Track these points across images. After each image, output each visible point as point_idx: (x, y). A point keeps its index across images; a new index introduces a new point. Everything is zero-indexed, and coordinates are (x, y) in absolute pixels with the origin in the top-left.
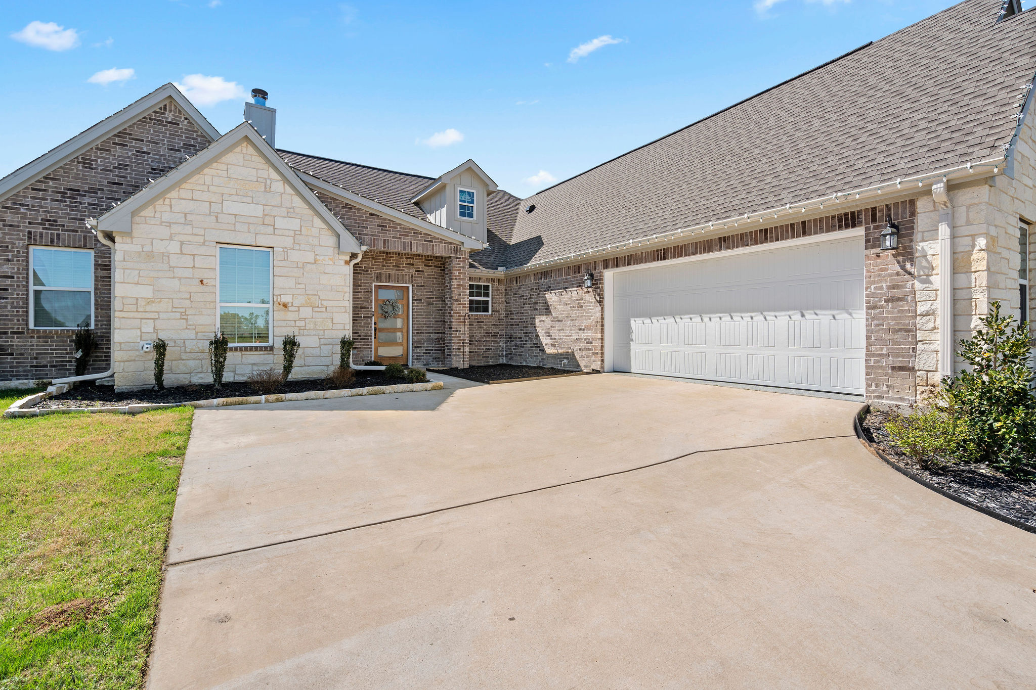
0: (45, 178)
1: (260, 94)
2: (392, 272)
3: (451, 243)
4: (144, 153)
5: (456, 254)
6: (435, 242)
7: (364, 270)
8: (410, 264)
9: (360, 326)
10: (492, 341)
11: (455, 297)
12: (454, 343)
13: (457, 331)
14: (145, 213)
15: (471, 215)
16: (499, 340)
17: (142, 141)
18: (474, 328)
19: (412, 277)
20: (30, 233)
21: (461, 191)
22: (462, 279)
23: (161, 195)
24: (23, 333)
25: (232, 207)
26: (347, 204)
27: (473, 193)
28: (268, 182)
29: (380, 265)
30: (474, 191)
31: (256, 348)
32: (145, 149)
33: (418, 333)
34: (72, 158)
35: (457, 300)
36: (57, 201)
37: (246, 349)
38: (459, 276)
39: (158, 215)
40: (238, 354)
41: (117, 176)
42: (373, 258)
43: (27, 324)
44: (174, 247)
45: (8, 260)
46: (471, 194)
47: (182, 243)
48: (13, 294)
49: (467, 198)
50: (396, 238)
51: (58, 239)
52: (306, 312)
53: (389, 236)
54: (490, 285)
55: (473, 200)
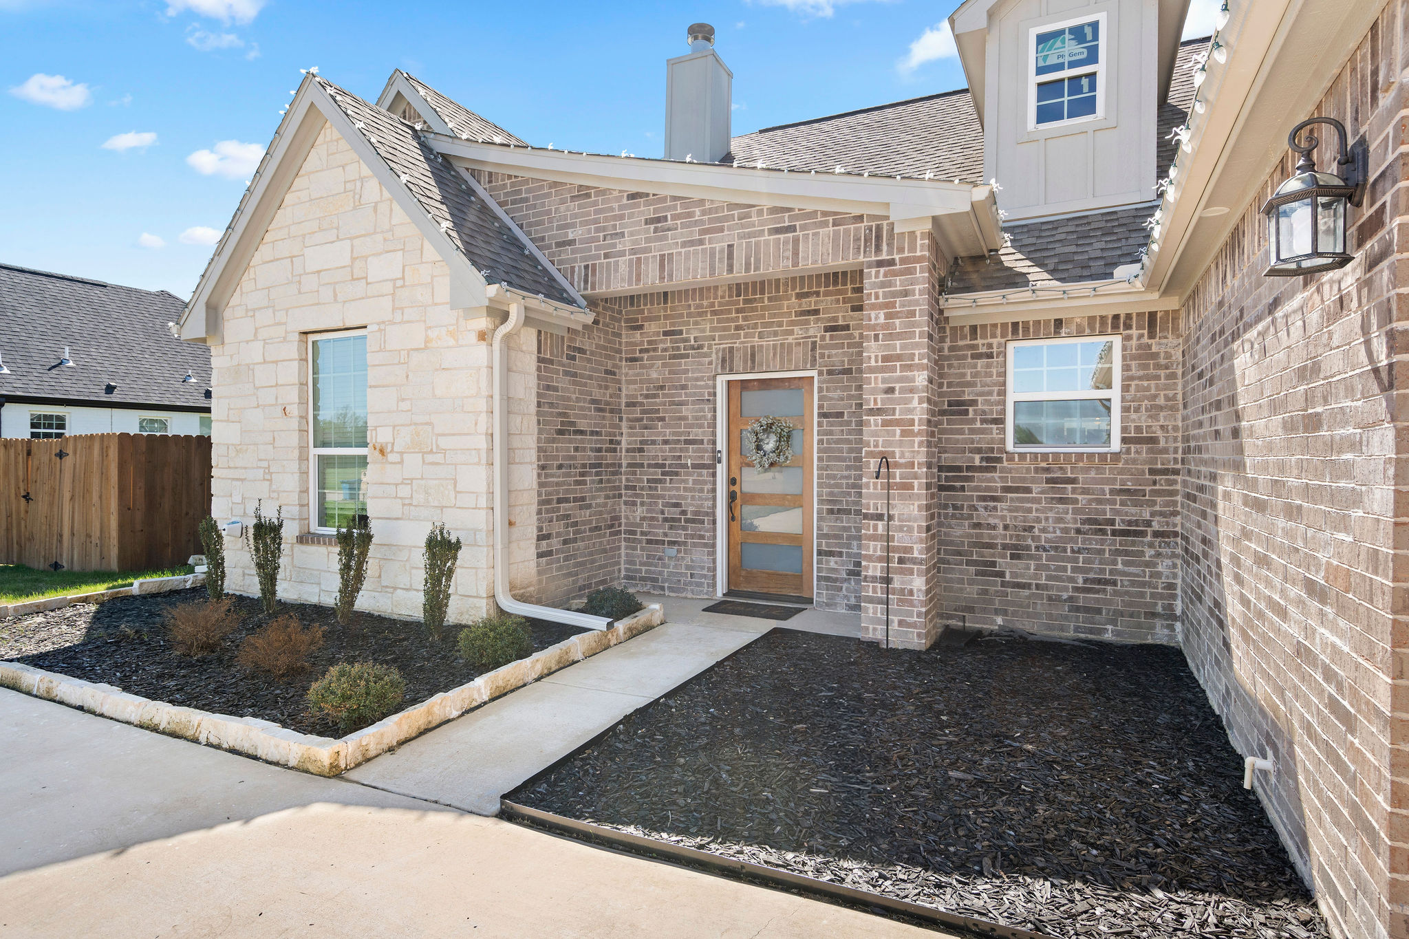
3: (860, 218)
5: (878, 249)
6: (803, 228)
7: (693, 348)
8: (809, 313)
9: (685, 489)
10: (1117, 552)
11: (873, 399)
13: (879, 517)
15: (1084, 107)
16: (1149, 552)
18: (1038, 501)
19: (814, 349)
21: (1042, 39)
22: (900, 336)
25: (315, 259)
28: (359, 185)
30: (1100, 17)
33: (831, 512)
38: (885, 327)
40: (323, 550)
42: (714, 313)
44: (258, 352)
47: (265, 343)
49: (1072, 49)
54: (1117, 341)
55: (1094, 49)
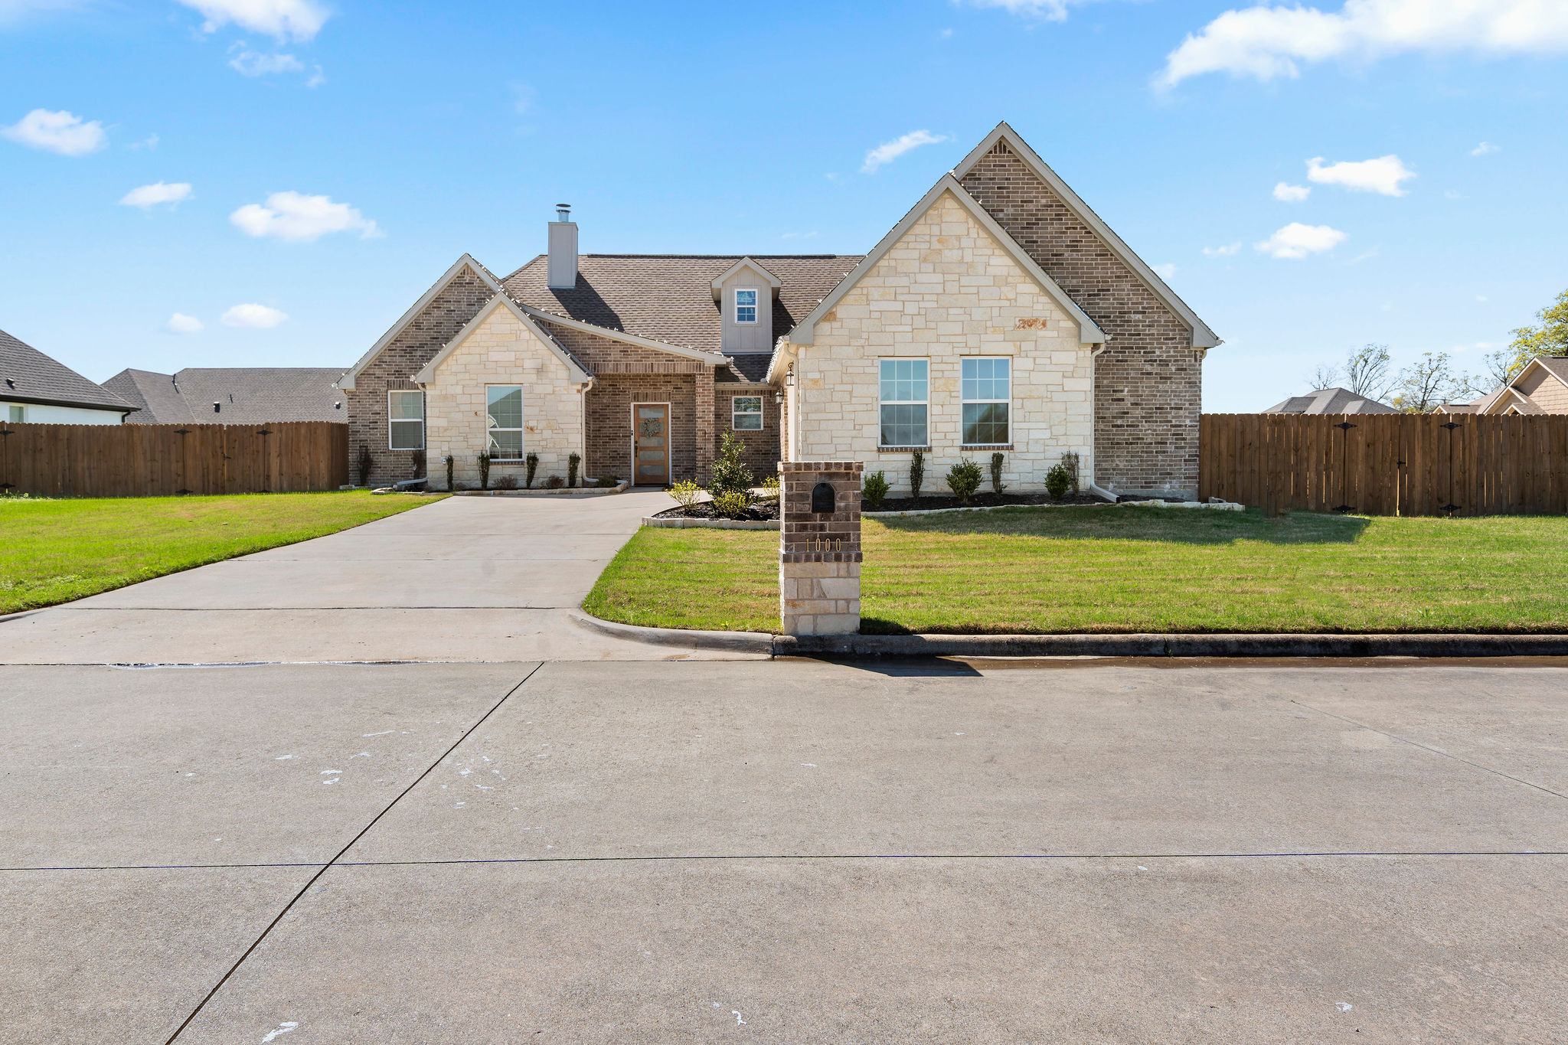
0: (395, 341)
1: (564, 208)
2: (649, 391)
3: (694, 360)
4: (452, 311)
5: (700, 371)
6: (677, 361)
7: (621, 391)
8: (668, 382)
9: (619, 445)
10: (763, 460)
11: (699, 414)
12: (699, 461)
13: (702, 449)
14: (443, 367)
15: (752, 318)
16: (771, 459)
17: (450, 302)
19: (669, 395)
20: (388, 381)
21: (739, 293)
22: (706, 394)
23: (450, 354)
24: (385, 452)
25: (494, 356)
26: (592, 335)
27: (754, 292)
28: (518, 332)
29: (636, 385)
30: (756, 290)
31: (512, 463)
32: (452, 308)
33: (676, 451)
34: (409, 323)
35: (701, 418)
36: (402, 356)
37: (505, 462)
38: (702, 392)
39: (449, 368)
40: (500, 467)
41: (435, 332)
42: (631, 379)
43: (388, 446)
44: (459, 390)
45: (377, 402)
46: (751, 295)
47: (464, 386)
48: (380, 425)
49: (747, 299)
50: (638, 361)
51: (403, 384)
52: (547, 434)
53: (631, 360)
54: (762, 397)
55: (754, 300)
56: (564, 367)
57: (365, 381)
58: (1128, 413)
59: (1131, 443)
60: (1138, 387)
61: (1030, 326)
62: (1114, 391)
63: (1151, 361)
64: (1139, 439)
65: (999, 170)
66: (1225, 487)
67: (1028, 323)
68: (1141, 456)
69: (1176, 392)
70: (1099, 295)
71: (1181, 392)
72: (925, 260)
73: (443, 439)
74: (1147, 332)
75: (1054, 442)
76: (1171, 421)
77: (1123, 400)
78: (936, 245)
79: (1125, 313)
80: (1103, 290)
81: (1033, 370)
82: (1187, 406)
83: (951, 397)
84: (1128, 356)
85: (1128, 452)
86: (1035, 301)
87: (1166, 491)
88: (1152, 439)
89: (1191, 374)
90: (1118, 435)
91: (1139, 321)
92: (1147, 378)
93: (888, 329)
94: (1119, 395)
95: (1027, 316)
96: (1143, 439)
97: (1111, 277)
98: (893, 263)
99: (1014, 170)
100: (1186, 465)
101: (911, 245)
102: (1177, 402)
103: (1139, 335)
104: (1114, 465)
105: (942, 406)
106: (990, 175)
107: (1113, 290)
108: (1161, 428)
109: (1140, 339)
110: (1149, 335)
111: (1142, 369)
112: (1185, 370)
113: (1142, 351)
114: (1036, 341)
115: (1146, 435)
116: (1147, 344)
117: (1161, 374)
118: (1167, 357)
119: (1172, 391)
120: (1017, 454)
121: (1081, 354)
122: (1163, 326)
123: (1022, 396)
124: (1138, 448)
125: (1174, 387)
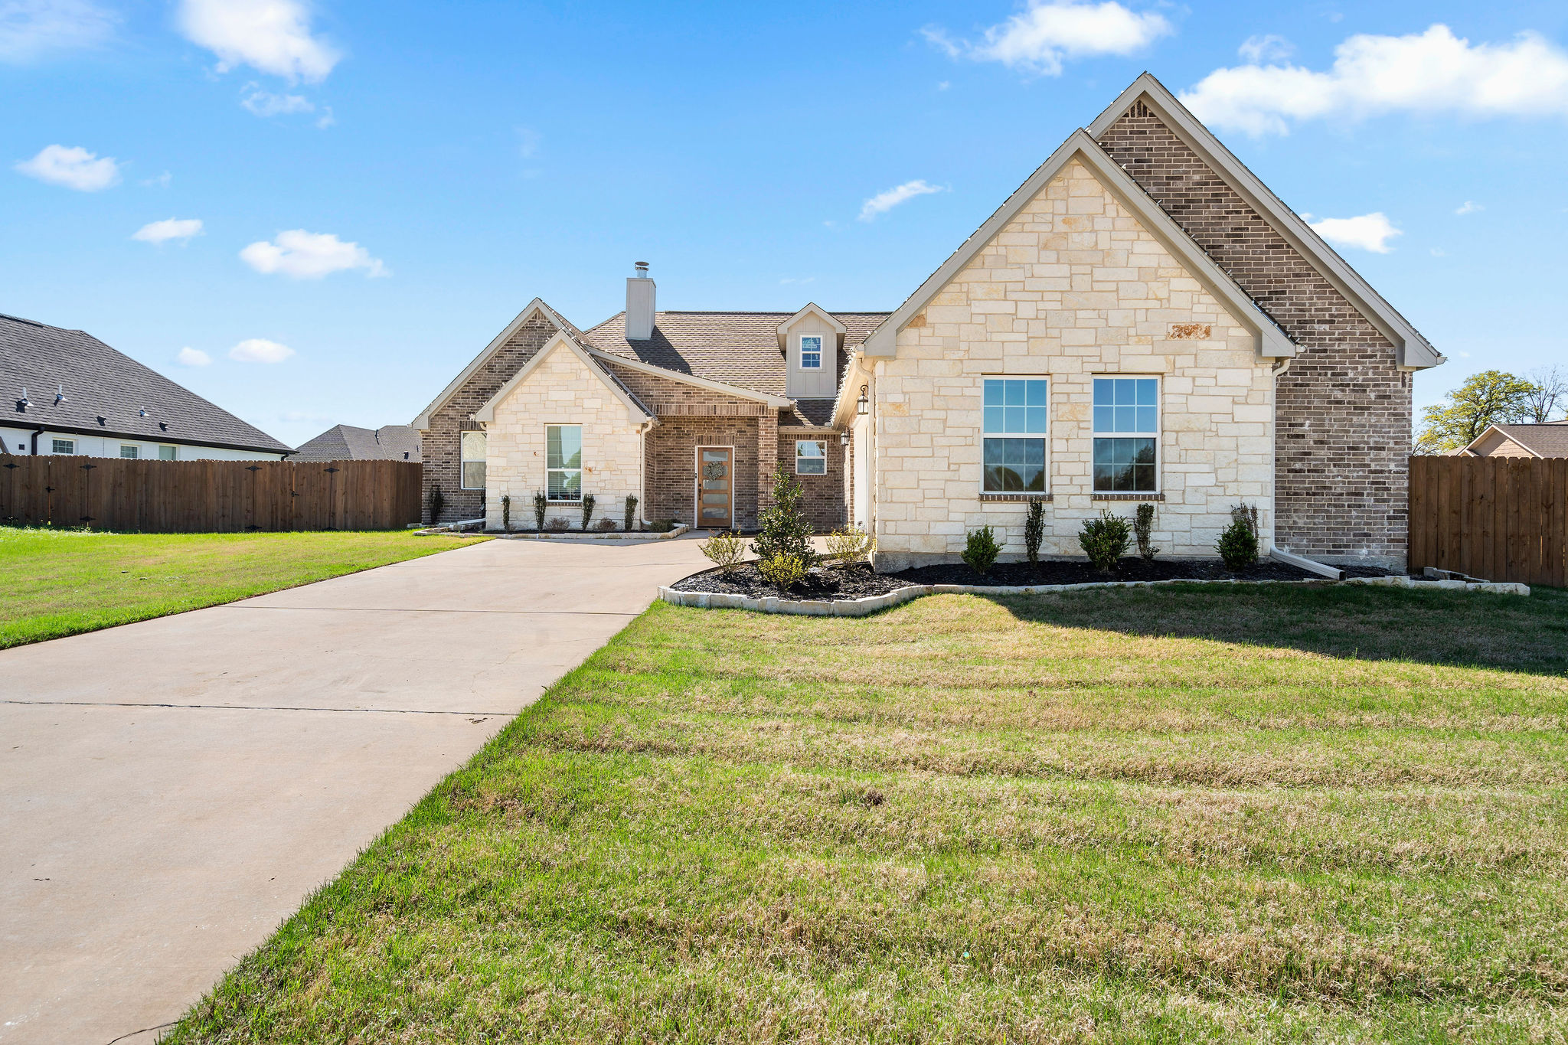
0: (467, 383)
1: (642, 265)
2: (713, 435)
3: (757, 403)
4: (523, 354)
5: (763, 413)
6: (740, 403)
7: (686, 434)
8: (732, 425)
9: (683, 488)
10: (826, 504)
11: (761, 458)
12: (760, 505)
13: (763, 493)
14: (504, 406)
15: (816, 364)
16: (834, 504)
17: (523, 345)
18: (805, 489)
19: (733, 438)
20: (461, 422)
21: (804, 339)
22: (769, 438)
23: (511, 392)
24: (457, 492)
25: (554, 396)
26: (655, 377)
27: (819, 339)
28: (578, 371)
29: (700, 428)
30: (821, 337)
31: (569, 504)
32: (524, 352)
33: (739, 495)
34: (481, 366)
35: (764, 461)
36: (474, 398)
37: (563, 504)
38: (765, 435)
39: (509, 407)
40: (558, 508)
42: (694, 422)
43: (460, 486)
44: (518, 429)
45: (451, 442)
46: (816, 341)
47: (523, 425)
48: (452, 466)
49: (812, 345)
50: (701, 403)
52: (606, 475)
53: (693, 402)
54: (826, 442)
55: (819, 347)
56: (623, 408)
57: (439, 422)
58: (1309, 454)
59: (1314, 494)
60: (1324, 420)
61: (1189, 334)
62: (1290, 425)
63: (1342, 385)
64: (1325, 488)
65: (1137, 138)
66: (1446, 554)
67: (1185, 331)
68: (1327, 511)
69: (1376, 426)
70: (1271, 299)
71: (1382, 427)
72: (1045, 247)
73: (504, 479)
74: (1336, 347)
75: (1220, 491)
76: (1369, 466)
77: (1303, 436)
78: (1061, 227)
79: (1306, 322)
80: (1276, 293)
81: (1192, 394)
82: (1391, 445)
83: (1079, 428)
84: (1309, 379)
85: (1310, 505)
86: (1195, 300)
87: (1361, 557)
88: (1342, 488)
89: (1398, 404)
90: (1297, 482)
91: (1326, 333)
92: (1335, 408)
93: (996, 337)
94: (1297, 430)
95: (1184, 320)
96: (1330, 488)
97: (1287, 276)
98: (1002, 251)
99: (1157, 138)
100: (1390, 524)
101: (1027, 227)
102: (1377, 439)
103: (1325, 351)
104: (1291, 522)
105: (1067, 440)
106: (1125, 144)
107: (1290, 292)
108: (1355, 474)
109: (1327, 357)
110: (1338, 351)
111: (1329, 397)
112: (1389, 397)
113: (1329, 372)
114: (1196, 355)
115: (1335, 483)
116: (1337, 363)
117: (1355, 403)
118: (1364, 380)
119: (1371, 426)
120: (1170, 506)
121: (1258, 372)
122: (1358, 339)
123: (1177, 428)
124: (1323, 500)
125: (1373, 419)
